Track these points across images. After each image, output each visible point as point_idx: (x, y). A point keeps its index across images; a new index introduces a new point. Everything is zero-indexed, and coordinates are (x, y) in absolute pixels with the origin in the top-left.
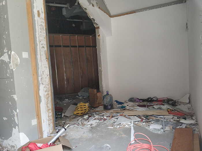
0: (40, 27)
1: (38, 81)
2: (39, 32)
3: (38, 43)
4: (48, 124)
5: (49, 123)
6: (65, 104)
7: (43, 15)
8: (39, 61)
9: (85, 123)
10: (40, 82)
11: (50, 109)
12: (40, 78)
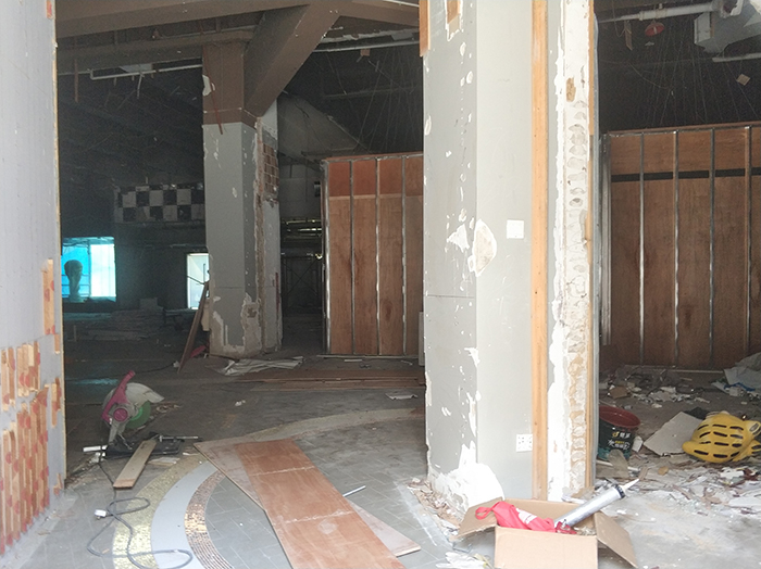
0: (570, 133)
1: (547, 312)
2: (567, 150)
3: (560, 187)
4: (569, 461)
5: (575, 460)
6: (658, 406)
7: (586, 92)
8: (556, 248)
9: (722, 495)
10: (556, 318)
11: (580, 413)
12: (555, 304)
